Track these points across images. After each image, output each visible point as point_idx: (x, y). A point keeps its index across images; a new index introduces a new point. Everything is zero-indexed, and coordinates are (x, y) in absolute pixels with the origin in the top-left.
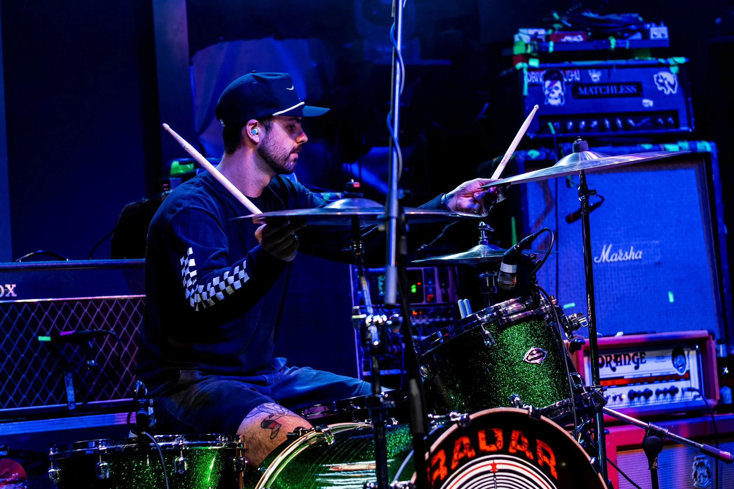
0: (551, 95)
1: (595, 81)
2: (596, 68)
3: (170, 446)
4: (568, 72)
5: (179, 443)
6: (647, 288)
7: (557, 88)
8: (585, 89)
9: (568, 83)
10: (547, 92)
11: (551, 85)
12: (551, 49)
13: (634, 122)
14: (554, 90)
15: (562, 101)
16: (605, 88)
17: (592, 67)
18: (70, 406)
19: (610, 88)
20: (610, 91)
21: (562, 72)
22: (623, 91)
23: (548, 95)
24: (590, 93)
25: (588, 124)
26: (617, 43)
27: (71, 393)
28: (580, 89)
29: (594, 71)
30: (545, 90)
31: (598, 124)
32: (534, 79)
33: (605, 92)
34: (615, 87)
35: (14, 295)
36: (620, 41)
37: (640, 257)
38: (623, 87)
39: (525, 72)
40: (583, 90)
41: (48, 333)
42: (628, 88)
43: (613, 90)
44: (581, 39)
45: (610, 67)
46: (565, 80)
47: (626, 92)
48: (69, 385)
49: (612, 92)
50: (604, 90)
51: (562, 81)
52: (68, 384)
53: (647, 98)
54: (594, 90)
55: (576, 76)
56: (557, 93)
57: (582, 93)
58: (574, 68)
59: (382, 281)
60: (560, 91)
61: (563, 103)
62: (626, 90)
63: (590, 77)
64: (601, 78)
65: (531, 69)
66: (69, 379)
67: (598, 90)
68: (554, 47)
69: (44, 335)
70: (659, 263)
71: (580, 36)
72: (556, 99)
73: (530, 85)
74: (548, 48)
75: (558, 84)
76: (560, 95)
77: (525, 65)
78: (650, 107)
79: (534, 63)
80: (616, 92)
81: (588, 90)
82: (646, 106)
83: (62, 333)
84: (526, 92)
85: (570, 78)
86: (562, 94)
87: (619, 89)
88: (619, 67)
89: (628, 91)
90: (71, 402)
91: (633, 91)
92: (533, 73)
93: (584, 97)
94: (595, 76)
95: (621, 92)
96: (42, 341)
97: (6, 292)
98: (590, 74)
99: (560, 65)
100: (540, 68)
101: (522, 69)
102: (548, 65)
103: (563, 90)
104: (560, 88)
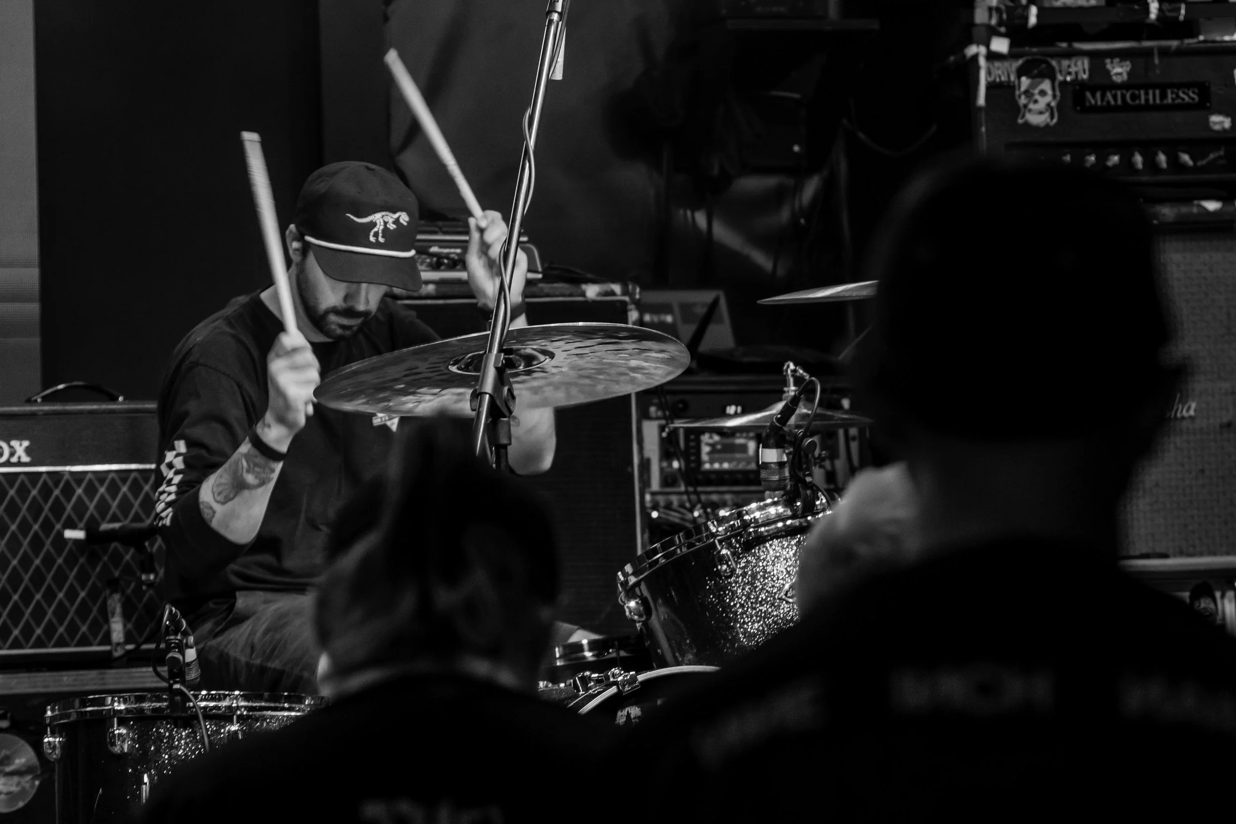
0: (1032, 106)
1: (1118, 79)
2: (1122, 55)
3: (218, 708)
4: (1065, 63)
5: (233, 703)
6: (1202, 471)
7: (1043, 93)
8: (1098, 95)
9: (1064, 83)
10: (1023, 100)
11: (1033, 86)
12: (1033, 20)
13: (1192, 158)
14: (1037, 97)
15: (1052, 117)
16: (1137, 92)
17: (1113, 54)
18: (116, 650)
19: (1147, 94)
20: (1147, 100)
21: (1054, 63)
22: (1173, 99)
23: (1025, 106)
24: (1108, 102)
25: (1102, 159)
26: (1160, 10)
27: (117, 629)
28: (1088, 95)
29: (1117, 60)
30: (1020, 96)
31: (1121, 160)
32: (1000, 77)
33: (1137, 102)
34: (1157, 92)
35: (26, 459)
36: (1166, 6)
37: (1192, 413)
38: (1172, 93)
39: (982, 62)
40: (1094, 96)
41: (82, 525)
42: (1181, 95)
43: (1153, 97)
44: (1093, 2)
45: (1149, 52)
46: (1060, 78)
47: (1178, 101)
48: (115, 615)
49: (1151, 101)
50: (1134, 97)
51: (1053, 79)
52: (113, 614)
53: (1220, 112)
54: (1115, 97)
55: (1080, 69)
56: (1043, 102)
57: (1093, 102)
58: (1075, 55)
59: (708, 444)
60: (1048, 98)
61: (1055, 120)
62: (1178, 96)
63: (1108, 73)
64: (1129, 74)
65: (992, 56)
66: (115, 603)
67: (1123, 96)
68: (1038, 16)
69: (74, 527)
70: (1229, 425)
72: (1041, 113)
73: (991, 87)
74: (1026, 18)
75: (1046, 85)
76: (1048, 105)
77: (982, 50)
78: (1224, 131)
79: (1000, 45)
80: (1158, 101)
81: (1103, 96)
82: (1217, 127)
83: (105, 526)
84: (981, 101)
85: (1070, 73)
86: (1053, 104)
87: (1163, 96)
88: (1164, 52)
89: (1183, 99)
90: (118, 644)
91: (1193, 99)
92: (997, 64)
93: (1095, 109)
94: (1119, 71)
95: (1169, 100)
96: (70, 539)
97: (12, 454)
98: (1109, 66)
99: (1051, 49)
100: (1012, 55)
101: (975, 57)
102: (1027, 49)
103: (1054, 96)
104: (1050, 92)
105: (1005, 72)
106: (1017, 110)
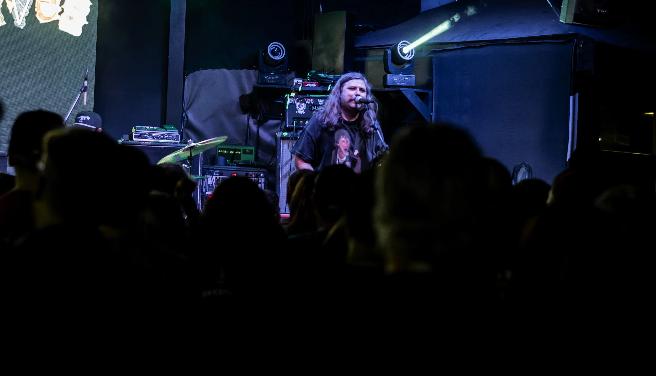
0: (300, 109)
1: (320, 104)
2: (322, 98)
4: (308, 99)
7: (302, 106)
8: (315, 107)
9: (307, 104)
10: (297, 108)
11: (300, 104)
12: (300, 89)
15: (304, 112)
17: (320, 98)
21: (305, 99)
23: (298, 109)
28: (313, 107)
30: (297, 107)
32: (292, 102)
39: (288, 98)
40: (314, 107)
44: (315, 85)
46: (307, 103)
51: (305, 103)
55: (311, 101)
56: (302, 108)
57: (314, 109)
58: (310, 98)
60: (304, 107)
61: (305, 113)
63: (318, 102)
64: (323, 103)
65: (291, 97)
68: (302, 88)
71: (315, 84)
72: (302, 111)
73: (290, 104)
75: (303, 104)
77: (289, 95)
79: (293, 95)
81: (317, 107)
84: (287, 107)
85: (309, 102)
86: (305, 109)
92: (292, 99)
94: (321, 102)
99: (305, 96)
100: (295, 97)
101: (287, 97)
102: (299, 96)
103: (305, 107)
104: (304, 106)
105: (294, 101)
106: (296, 110)
